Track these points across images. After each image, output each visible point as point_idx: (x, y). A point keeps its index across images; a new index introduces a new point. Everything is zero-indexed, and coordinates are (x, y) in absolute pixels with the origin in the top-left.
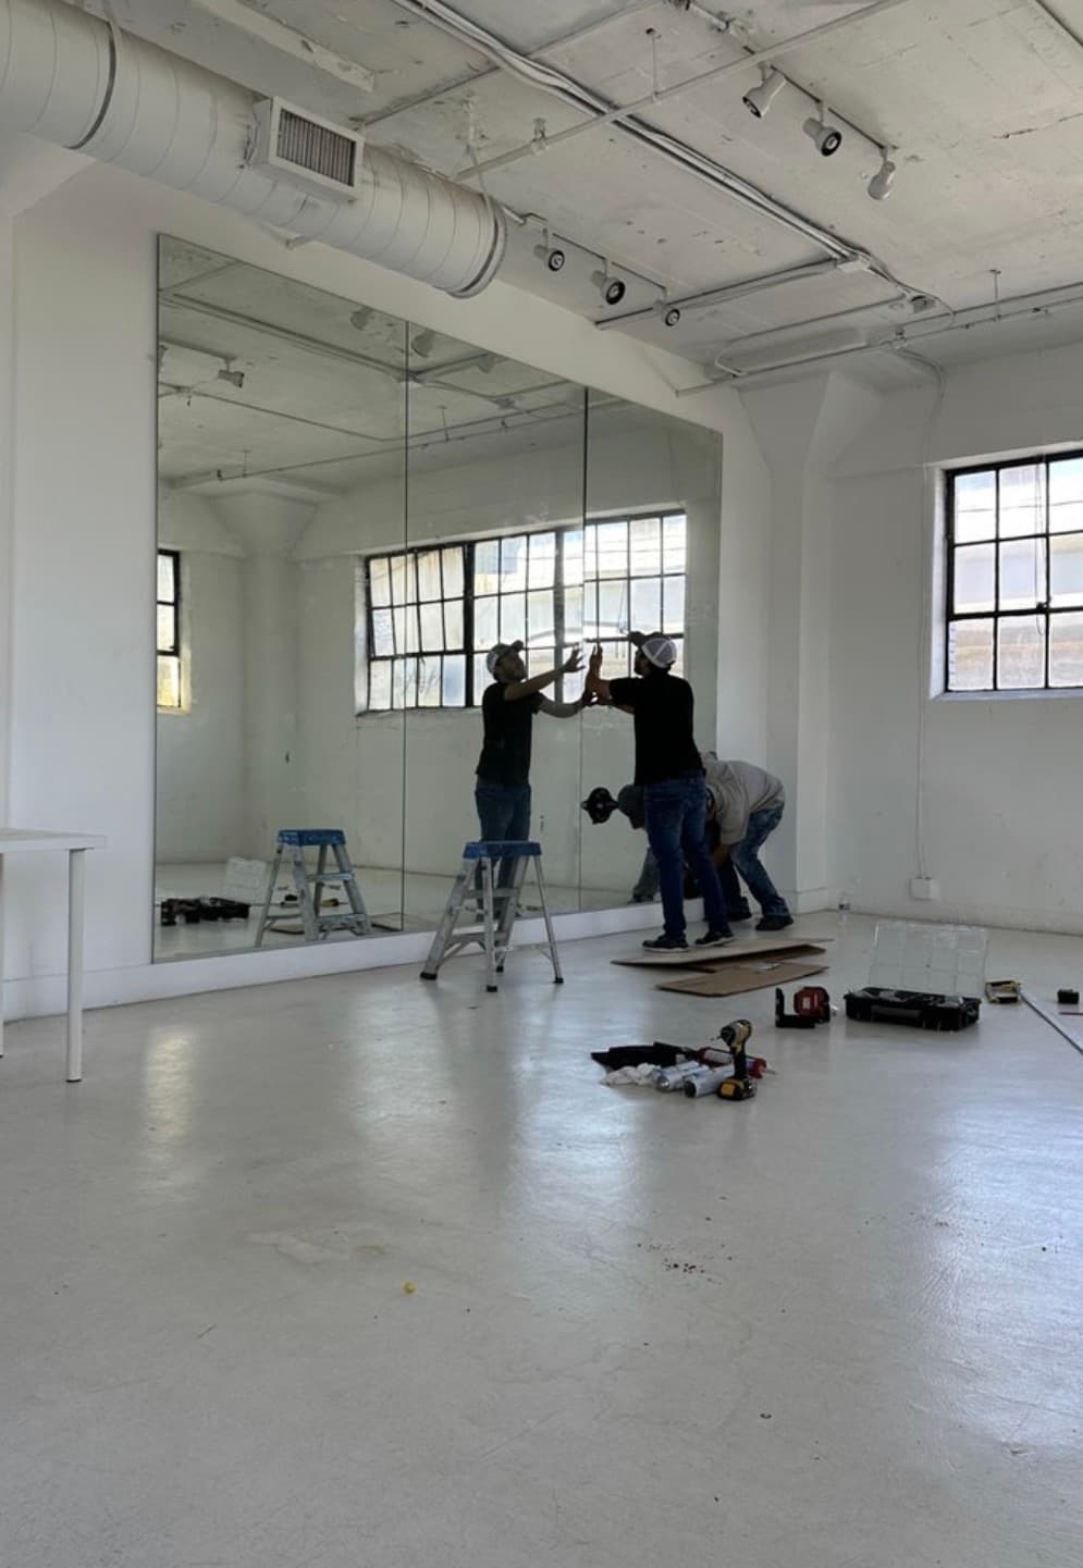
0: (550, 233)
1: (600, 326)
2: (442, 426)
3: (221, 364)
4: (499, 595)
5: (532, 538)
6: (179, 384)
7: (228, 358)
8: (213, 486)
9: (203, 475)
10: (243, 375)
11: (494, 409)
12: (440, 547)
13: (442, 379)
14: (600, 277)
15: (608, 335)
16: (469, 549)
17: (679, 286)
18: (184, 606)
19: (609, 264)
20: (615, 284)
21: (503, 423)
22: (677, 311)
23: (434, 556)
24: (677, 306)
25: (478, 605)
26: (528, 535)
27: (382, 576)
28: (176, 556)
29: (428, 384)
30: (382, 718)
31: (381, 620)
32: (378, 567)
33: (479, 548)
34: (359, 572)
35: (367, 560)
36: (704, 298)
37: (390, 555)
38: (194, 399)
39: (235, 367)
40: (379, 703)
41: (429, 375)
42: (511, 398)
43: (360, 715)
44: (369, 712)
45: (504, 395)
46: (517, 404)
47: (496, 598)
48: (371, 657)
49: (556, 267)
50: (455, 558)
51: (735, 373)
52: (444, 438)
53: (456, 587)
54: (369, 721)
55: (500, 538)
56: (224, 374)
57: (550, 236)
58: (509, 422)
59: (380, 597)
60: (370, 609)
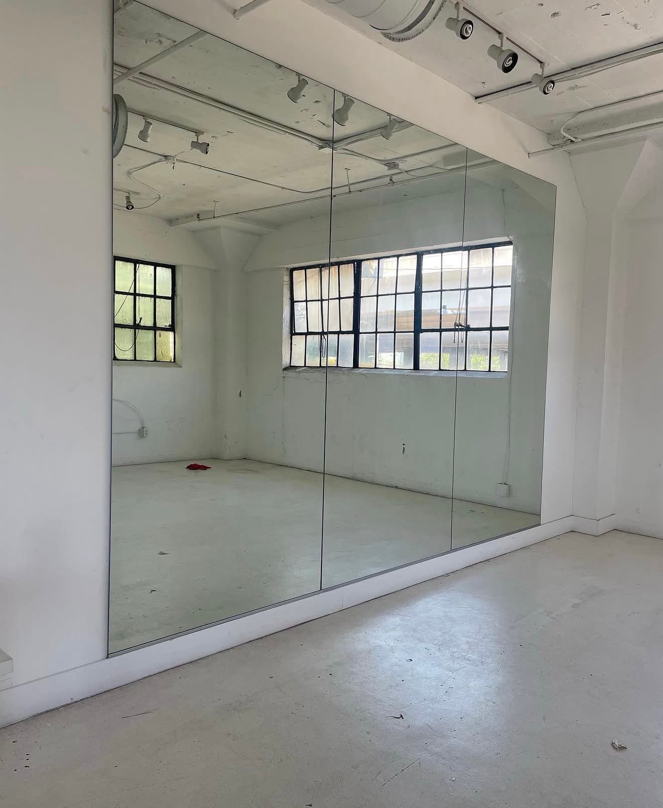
0: (461, 6)
1: (479, 100)
2: (347, 183)
3: (192, 137)
4: (377, 296)
5: (400, 258)
6: (167, 154)
7: (198, 133)
8: (195, 224)
9: (188, 217)
10: (208, 145)
11: (383, 170)
12: (339, 264)
13: (348, 147)
14: (495, 51)
15: (485, 108)
16: (358, 265)
17: (555, 62)
18: (178, 300)
19: (505, 39)
20: (509, 56)
21: (391, 180)
22: (553, 82)
23: (334, 269)
24: (553, 78)
25: (363, 302)
26: (398, 256)
27: (302, 281)
28: (173, 268)
29: (339, 151)
30: (299, 372)
31: (299, 308)
32: (298, 276)
33: (364, 264)
34: (286, 278)
35: (292, 271)
36: (573, 72)
37: (305, 268)
38: (177, 164)
39: (202, 139)
40: (298, 361)
41: (342, 145)
42: (397, 162)
43: (286, 369)
44: (291, 368)
45: (392, 160)
46: (401, 166)
47: (376, 297)
48: (293, 333)
49: (467, 36)
50: (348, 272)
51: (574, 139)
52: (348, 191)
53: (348, 289)
54: (290, 373)
55: (379, 259)
56: (195, 145)
57: (461, 9)
58: (395, 178)
59: (299, 294)
60: (292, 302)
